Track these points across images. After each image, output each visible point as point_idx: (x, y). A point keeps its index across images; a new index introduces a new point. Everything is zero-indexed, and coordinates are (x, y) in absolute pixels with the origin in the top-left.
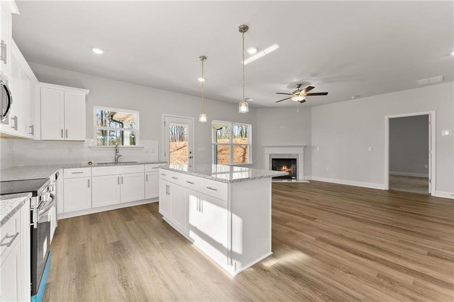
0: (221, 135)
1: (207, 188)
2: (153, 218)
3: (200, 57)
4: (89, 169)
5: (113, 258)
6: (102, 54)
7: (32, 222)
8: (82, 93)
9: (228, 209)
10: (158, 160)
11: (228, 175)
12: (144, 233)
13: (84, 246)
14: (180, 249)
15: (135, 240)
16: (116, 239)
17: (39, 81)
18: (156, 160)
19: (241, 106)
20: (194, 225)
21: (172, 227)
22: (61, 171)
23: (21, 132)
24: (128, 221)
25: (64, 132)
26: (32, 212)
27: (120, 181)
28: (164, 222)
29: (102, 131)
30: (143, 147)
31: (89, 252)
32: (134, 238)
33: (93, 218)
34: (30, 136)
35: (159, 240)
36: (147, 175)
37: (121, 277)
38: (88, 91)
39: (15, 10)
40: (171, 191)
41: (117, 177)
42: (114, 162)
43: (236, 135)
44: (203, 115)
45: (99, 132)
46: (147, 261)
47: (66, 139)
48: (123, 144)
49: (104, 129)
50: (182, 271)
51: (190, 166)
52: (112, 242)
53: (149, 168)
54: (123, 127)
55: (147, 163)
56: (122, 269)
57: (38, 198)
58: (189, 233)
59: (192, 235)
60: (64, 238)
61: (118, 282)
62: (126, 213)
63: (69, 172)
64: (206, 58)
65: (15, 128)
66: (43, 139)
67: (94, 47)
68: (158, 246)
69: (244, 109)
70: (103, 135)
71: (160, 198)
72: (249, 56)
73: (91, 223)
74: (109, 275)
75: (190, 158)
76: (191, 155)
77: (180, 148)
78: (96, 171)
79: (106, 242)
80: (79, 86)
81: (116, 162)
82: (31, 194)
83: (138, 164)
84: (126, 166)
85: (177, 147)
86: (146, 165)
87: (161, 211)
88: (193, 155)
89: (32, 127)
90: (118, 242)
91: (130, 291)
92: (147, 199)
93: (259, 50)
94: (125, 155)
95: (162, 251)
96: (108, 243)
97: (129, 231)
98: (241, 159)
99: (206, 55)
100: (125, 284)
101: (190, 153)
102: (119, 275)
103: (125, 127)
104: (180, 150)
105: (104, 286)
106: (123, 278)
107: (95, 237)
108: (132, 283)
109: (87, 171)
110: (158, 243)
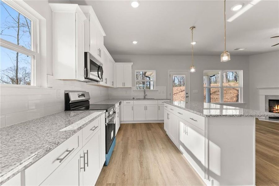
0: (216, 81)
1: (190, 118)
2: (161, 131)
3: (190, 28)
4: (132, 101)
5: (138, 148)
6: (137, 43)
7: (106, 123)
8: (130, 65)
9: (205, 137)
10: (166, 98)
11: (219, 111)
12: (155, 139)
13: (128, 138)
14: (173, 155)
15: (150, 142)
16: (141, 139)
17: (116, 62)
18: (165, 98)
19: (223, 56)
20: (183, 142)
21: (171, 140)
22: (122, 101)
23: (109, 84)
24: (148, 130)
25: (124, 84)
26: (106, 118)
27: (146, 108)
28: (167, 135)
29: (143, 82)
30: (157, 90)
31: (130, 141)
32: (149, 140)
33: (134, 125)
34: (112, 86)
35: (162, 146)
36: (159, 107)
37: (140, 160)
38: (132, 63)
39: (104, 35)
40: (170, 117)
41: (144, 106)
42: (143, 98)
43: (231, 79)
44: (193, 68)
45: (142, 83)
46: (154, 155)
47: (125, 87)
48: (150, 89)
49: (144, 81)
50: (172, 170)
51: (187, 103)
52: (139, 139)
53: (160, 102)
54: (150, 79)
55: (159, 100)
56: (141, 155)
57: (108, 112)
58: (180, 146)
59: (181, 148)
60: (122, 132)
61: (138, 161)
62: (148, 126)
63: (125, 102)
64: (195, 27)
65: (106, 83)
66: (117, 87)
67: (133, 41)
68: (161, 149)
69: (225, 58)
70: (143, 84)
71: (165, 121)
72: (235, 13)
73: (133, 128)
74: (135, 156)
75: (187, 97)
76: (187, 95)
77: (183, 91)
78: (136, 102)
79: (137, 138)
80: (128, 61)
81: (145, 98)
82: (105, 111)
83: (154, 100)
84: (149, 101)
85: (181, 90)
86: (159, 101)
87: (165, 128)
88: (189, 95)
89: (113, 82)
90: (142, 140)
91: (143, 169)
92: (159, 120)
93: (244, 5)
94: (149, 95)
95: (162, 152)
96: (138, 140)
97: (148, 136)
98: (235, 99)
99: (195, 25)
100: (141, 164)
101: (187, 94)
102: (139, 158)
103: (151, 79)
104: (183, 92)
105: (132, 161)
106: (141, 161)
107: (133, 135)
108: (144, 165)
109: (132, 102)
110: (161, 147)
